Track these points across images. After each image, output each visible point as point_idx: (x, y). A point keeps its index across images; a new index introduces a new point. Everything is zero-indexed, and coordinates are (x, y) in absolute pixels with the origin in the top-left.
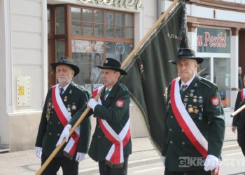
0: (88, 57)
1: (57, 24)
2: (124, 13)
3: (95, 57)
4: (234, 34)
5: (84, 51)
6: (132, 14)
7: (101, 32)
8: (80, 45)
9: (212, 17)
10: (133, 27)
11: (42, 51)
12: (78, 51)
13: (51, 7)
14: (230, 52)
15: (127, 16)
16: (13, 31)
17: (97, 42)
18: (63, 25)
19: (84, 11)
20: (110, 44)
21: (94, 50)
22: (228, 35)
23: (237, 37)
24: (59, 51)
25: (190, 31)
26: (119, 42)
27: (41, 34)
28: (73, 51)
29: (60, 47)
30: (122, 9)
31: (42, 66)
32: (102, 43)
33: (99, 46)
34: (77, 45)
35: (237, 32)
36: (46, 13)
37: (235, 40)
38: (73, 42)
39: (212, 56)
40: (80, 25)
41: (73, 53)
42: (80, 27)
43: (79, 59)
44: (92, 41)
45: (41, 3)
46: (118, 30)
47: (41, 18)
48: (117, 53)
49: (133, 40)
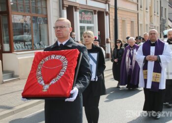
4: (95, 14)
5: (19, 22)
7: (29, 11)
8: (17, 18)
9: (85, 4)
10: (46, 8)
12: (16, 22)
14: (93, 23)
17: (27, 17)
20: (34, 17)
21: (25, 21)
22: (92, 14)
23: (97, 15)
25: (76, 11)
26: (39, 16)
32: (30, 17)
33: (28, 19)
35: (97, 13)
37: (96, 17)
39: (86, 25)
44: (24, 16)
48: (38, 23)
49: (47, 15)
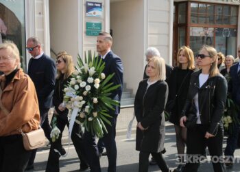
0: (201, 40)
1: (180, 16)
2: (230, 6)
3: (207, 39)
5: (199, 35)
6: (237, 6)
7: (212, 21)
8: (196, 31)
10: (237, 16)
11: (168, 35)
12: (194, 35)
13: (175, 3)
15: (232, 8)
16: (150, 22)
19: (200, 5)
20: (218, 29)
21: (206, 34)
24: (181, 35)
26: (225, 27)
27: (169, 23)
28: (191, 35)
29: (181, 33)
30: (229, 3)
31: (168, 46)
32: (212, 29)
36: (173, 8)
38: (191, 28)
40: (197, 16)
41: (191, 37)
42: (196, 18)
43: (195, 42)
44: (205, 27)
45: (170, 1)
46: (225, 19)
47: (169, 12)
48: (224, 36)
49: (237, 26)
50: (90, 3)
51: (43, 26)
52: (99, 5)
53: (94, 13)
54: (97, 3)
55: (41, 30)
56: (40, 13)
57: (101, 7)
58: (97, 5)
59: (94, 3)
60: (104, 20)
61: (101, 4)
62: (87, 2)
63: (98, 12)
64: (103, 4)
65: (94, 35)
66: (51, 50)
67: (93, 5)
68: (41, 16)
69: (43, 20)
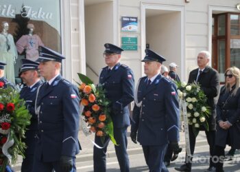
1: (219, 29)
11: (207, 48)
13: (215, 16)
16: (187, 35)
18: (224, 28)
24: (221, 48)
27: (207, 36)
28: (231, 47)
29: (221, 46)
34: (234, 43)
36: (211, 21)
38: (231, 40)
40: (238, 29)
41: (231, 49)
42: (236, 31)
43: (237, 54)
45: (207, 13)
47: (207, 25)
50: (125, 17)
51: (78, 42)
52: (135, 20)
53: (130, 28)
54: (133, 18)
55: (77, 46)
56: (76, 30)
57: (136, 22)
58: (132, 20)
59: (129, 18)
60: (140, 34)
61: (136, 18)
62: (122, 17)
63: (133, 27)
64: (139, 19)
65: (129, 49)
66: (87, 66)
67: (128, 19)
68: (77, 32)
69: (78, 36)
